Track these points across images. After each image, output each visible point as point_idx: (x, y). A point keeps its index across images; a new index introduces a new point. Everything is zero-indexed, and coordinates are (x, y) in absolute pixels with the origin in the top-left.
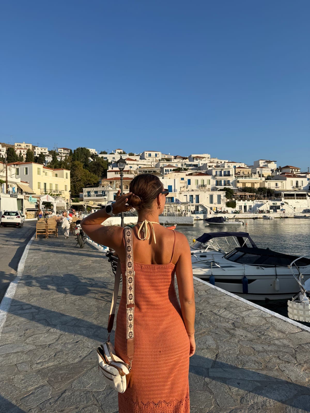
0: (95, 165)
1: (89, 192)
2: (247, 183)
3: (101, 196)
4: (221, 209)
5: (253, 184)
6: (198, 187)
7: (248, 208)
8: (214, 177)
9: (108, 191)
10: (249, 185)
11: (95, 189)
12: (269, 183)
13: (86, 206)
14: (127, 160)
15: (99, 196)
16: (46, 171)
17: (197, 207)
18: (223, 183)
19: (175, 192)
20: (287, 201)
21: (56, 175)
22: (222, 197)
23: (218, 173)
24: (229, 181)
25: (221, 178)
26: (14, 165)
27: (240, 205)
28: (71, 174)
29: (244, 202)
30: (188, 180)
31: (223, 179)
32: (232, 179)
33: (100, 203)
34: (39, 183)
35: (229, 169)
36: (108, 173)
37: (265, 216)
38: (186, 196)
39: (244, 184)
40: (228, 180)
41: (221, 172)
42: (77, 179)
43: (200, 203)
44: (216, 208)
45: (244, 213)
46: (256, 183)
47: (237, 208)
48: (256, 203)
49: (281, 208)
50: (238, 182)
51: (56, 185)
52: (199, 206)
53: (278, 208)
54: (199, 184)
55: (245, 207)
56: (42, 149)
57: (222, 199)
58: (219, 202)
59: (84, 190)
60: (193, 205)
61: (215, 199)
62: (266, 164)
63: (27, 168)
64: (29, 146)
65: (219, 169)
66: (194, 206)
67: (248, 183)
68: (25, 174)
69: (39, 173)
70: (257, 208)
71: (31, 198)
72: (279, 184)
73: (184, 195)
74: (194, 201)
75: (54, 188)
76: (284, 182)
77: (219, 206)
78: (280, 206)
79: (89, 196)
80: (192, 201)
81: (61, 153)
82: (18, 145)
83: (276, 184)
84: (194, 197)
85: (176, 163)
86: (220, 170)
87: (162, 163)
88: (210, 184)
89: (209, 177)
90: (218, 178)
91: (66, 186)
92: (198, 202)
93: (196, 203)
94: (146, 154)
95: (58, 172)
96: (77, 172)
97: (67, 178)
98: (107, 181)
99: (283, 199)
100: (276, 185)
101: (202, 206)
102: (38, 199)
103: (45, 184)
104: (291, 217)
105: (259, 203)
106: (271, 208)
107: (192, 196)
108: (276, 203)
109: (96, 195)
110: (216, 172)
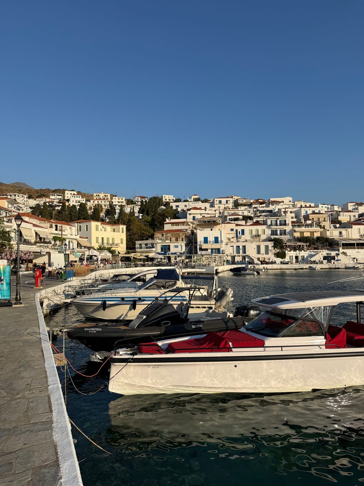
0: (161, 216)
1: (140, 245)
2: (305, 232)
3: (150, 248)
4: (269, 259)
5: (312, 233)
6: (253, 237)
7: (300, 259)
8: (269, 227)
9: (156, 244)
10: (307, 235)
11: (145, 242)
12: (330, 232)
13: (132, 257)
14: (192, 209)
15: (148, 248)
16: (105, 227)
17: (244, 258)
18: (279, 232)
19: (221, 243)
20: (345, 251)
21: (114, 230)
22: (270, 248)
23: (274, 223)
24: (286, 230)
25: (277, 228)
26: (77, 223)
27: (291, 255)
28: (127, 228)
29: (295, 252)
30: (242, 230)
31: (279, 228)
32: (288, 228)
33: (147, 254)
34: (97, 238)
35: (286, 218)
36: (165, 225)
37: (311, 267)
38: (232, 247)
39: (302, 233)
40: (284, 229)
41: (277, 221)
42: (133, 232)
43: (247, 254)
44: (263, 259)
45: (295, 264)
46: (316, 232)
47: (287, 259)
48: (310, 253)
49: (336, 258)
50: (295, 231)
51: (113, 239)
52: (246, 257)
53: (334, 258)
54: (253, 234)
55: (297, 257)
56: (119, 199)
57: (270, 250)
58: (267, 253)
59: (136, 242)
60: (239, 256)
61: (263, 250)
62: (356, 206)
63: (87, 226)
64: (107, 195)
65: (275, 218)
66: (241, 257)
67: (307, 232)
68: (86, 231)
69: (97, 229)
70: (309, 258)
71: (76, 253)
72: (344, 232)
73: (231, 246)
74: (241, 251)
75: (111, 242)
76: (349, 230)
77: (266, 257)
78: (335, 256)
79: (141, 248)
80: (238, 252)
81: (138, 202)
82: (96, 195)
83: (340, 232)
84: (241, 247)
85: (242, 210)
86: (276, 220)
87: (227, 212)
88: (264, 234)
89: (264, 227)
90: (274, 227)
91: (122, 239)
92: (245, 253)
93: (243, 253)
94: (216, 201)
95: (115, 227)
96: (131, 227)
97: (123, 232)
98: (159, 234)
99: (341, 249)
100: (340, 234)
101: (249, 257)
102: (83, 254)
103: (103, 238)
104: (342, 267)
105: (313, 253)
106: (325, 258)
107: (239, 246)
108: (330, 253)
109: (145, 248)
110: (271, 221)
